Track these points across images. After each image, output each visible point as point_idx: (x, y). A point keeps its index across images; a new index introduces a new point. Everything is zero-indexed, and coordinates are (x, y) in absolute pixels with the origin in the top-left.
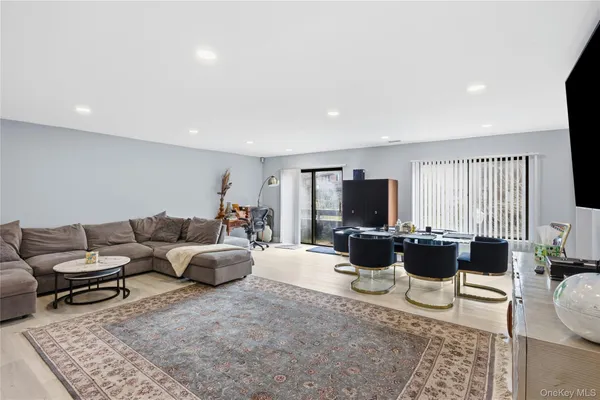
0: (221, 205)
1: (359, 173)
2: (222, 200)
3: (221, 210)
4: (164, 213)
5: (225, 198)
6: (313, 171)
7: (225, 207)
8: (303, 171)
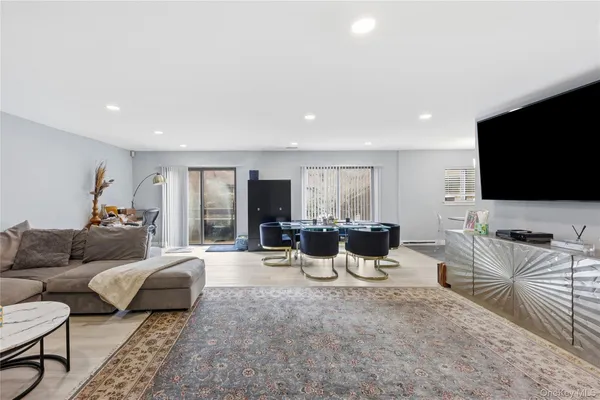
0: (95, 209)
1: (254, 174)
2: (95, 202)
3: (95, 214)
4: (25, 224)
5: (99, 198)
6: (202, 170)
7: (98, 211)
8: (190, 169)
